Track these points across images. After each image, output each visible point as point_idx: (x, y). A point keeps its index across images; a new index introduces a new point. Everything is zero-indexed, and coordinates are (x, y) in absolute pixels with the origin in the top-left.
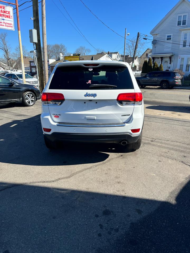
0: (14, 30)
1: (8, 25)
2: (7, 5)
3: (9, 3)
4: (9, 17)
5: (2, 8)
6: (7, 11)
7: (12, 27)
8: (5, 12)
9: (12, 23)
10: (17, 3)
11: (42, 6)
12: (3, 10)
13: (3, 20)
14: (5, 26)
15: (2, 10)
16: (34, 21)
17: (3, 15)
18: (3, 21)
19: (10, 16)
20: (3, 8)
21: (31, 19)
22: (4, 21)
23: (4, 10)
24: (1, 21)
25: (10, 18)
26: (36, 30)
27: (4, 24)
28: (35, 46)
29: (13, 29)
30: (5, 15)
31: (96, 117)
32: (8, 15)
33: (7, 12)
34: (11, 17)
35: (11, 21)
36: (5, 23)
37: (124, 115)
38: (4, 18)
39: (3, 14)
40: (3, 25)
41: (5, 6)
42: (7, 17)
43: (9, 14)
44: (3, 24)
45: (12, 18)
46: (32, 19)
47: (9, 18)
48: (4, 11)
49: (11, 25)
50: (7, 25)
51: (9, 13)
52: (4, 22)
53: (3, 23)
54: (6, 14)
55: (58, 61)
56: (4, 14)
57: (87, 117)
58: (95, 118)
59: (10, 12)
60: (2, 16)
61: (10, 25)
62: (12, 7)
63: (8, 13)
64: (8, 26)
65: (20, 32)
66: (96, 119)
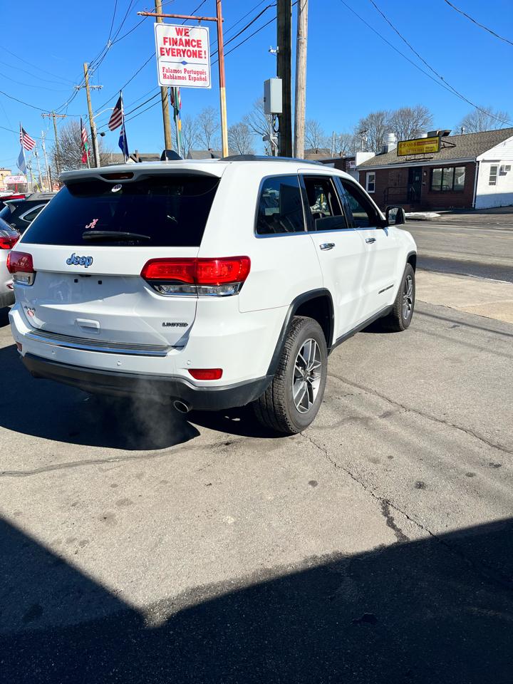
0: (210, 87)
1: (196, 76)
2: (194, 25)
3: (200, 18)
4: (200, 54)
5: (181, 35)
6: (193, 40)
7: (205, 79)
8: (188, 43)
9: (207, 69)
10: (220, 15)
11: (299, 12)
12: (184, 38)
13: (184, 63)
14: (188, 78)
15: (181, 39)
16: (279, 54)
17: (184, 52)
18: (182, 67)
19: (201, 51)
20: (183, 34)
21: (270, 50)
22: (186, 66)
23: (187, 38)
24: (179, 66)
25: (202, 58)
26: (281, 80)
27: (187, 75)
28: (277, 122)
29: (207, 84)
30: (189, 50)
31: (97, 323)
32: (196, 49)
33: (194, 44)
34: (203, 55)
35: (203, 64)
36: (189, 72)
37: (169, 324)
38: (186, 59)
39: (184, 48)
40: (183, 78)
41: (189, 27)
42: (194, 54)
43: (198, 47)
44: (182, 75)
45: (207, 56)
46: (272, 51)
47: (199, 57)
48: (186, 40)
49: (203, 76)
50: (193, 75)
51: (198, 44)
52: (185, 70)
53: (183, 71)
54: (191, 48)
55: (382, 156)
56: (187, 48)
57: (79, 320)
58: (95, 324)
59: (200, 41)
60: (182, 53)
61: (199, 76)
62: (208, 29)
63: (196, 44)
64: (195, 79)
65: (223, 90)
66: (98, 327)
